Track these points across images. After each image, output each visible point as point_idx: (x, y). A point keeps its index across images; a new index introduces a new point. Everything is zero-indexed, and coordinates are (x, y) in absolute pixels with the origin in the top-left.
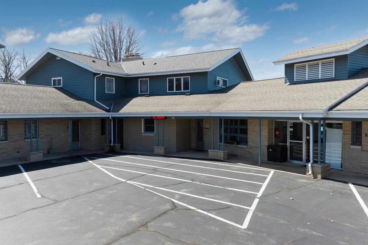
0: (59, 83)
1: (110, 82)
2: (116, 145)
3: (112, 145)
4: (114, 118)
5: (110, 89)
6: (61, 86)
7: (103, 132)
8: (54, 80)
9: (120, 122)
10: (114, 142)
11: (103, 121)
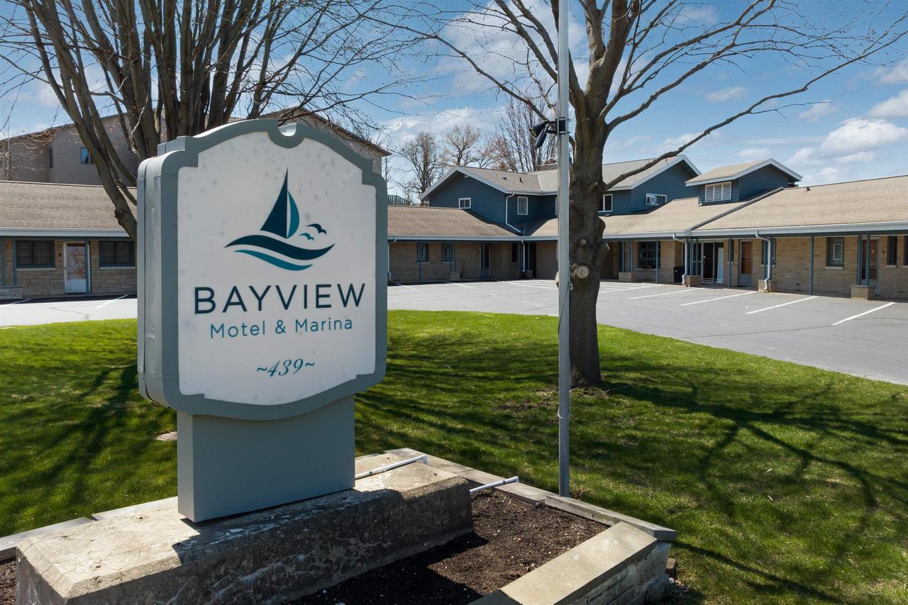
0: (467, 205)
1: (523, 201)
2: (528, 271)
3: (524, 271)
4: (526, 242)
5: (522, 210)
6: (470, 208)
7: (514, 259)
8: (461, 201)
9: (533, 246)
10: (526, 269)
11: (514, 246)
